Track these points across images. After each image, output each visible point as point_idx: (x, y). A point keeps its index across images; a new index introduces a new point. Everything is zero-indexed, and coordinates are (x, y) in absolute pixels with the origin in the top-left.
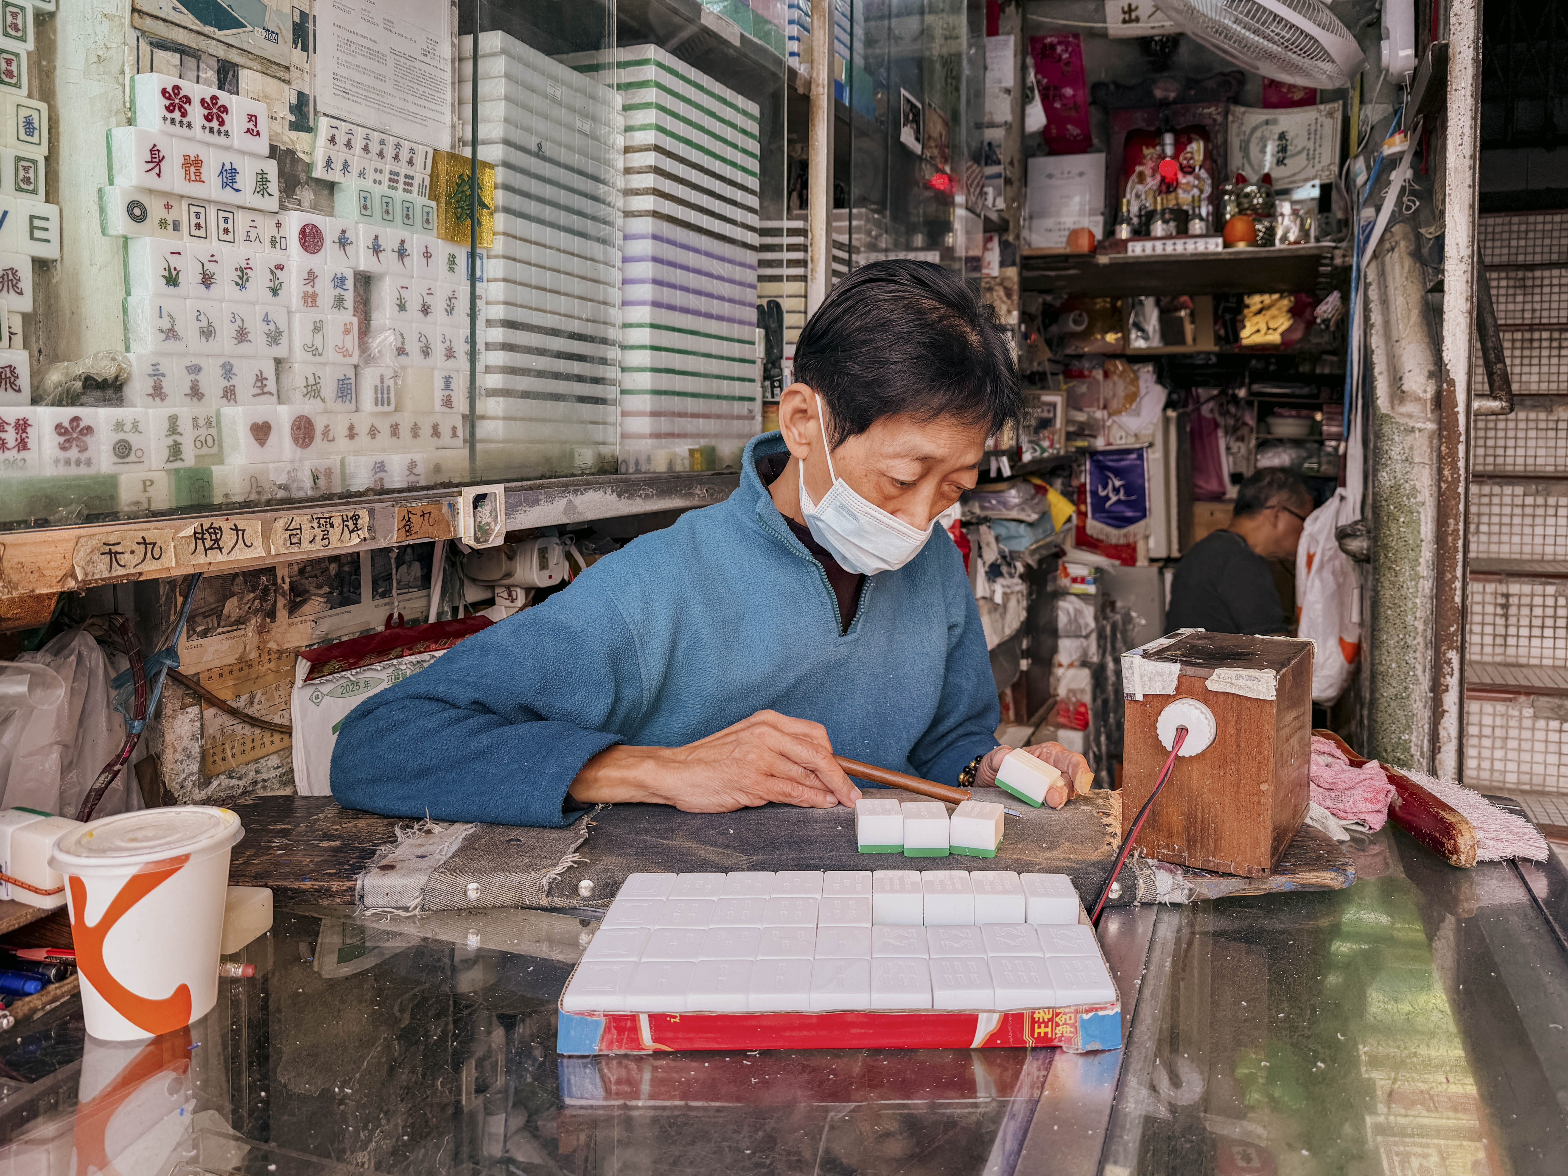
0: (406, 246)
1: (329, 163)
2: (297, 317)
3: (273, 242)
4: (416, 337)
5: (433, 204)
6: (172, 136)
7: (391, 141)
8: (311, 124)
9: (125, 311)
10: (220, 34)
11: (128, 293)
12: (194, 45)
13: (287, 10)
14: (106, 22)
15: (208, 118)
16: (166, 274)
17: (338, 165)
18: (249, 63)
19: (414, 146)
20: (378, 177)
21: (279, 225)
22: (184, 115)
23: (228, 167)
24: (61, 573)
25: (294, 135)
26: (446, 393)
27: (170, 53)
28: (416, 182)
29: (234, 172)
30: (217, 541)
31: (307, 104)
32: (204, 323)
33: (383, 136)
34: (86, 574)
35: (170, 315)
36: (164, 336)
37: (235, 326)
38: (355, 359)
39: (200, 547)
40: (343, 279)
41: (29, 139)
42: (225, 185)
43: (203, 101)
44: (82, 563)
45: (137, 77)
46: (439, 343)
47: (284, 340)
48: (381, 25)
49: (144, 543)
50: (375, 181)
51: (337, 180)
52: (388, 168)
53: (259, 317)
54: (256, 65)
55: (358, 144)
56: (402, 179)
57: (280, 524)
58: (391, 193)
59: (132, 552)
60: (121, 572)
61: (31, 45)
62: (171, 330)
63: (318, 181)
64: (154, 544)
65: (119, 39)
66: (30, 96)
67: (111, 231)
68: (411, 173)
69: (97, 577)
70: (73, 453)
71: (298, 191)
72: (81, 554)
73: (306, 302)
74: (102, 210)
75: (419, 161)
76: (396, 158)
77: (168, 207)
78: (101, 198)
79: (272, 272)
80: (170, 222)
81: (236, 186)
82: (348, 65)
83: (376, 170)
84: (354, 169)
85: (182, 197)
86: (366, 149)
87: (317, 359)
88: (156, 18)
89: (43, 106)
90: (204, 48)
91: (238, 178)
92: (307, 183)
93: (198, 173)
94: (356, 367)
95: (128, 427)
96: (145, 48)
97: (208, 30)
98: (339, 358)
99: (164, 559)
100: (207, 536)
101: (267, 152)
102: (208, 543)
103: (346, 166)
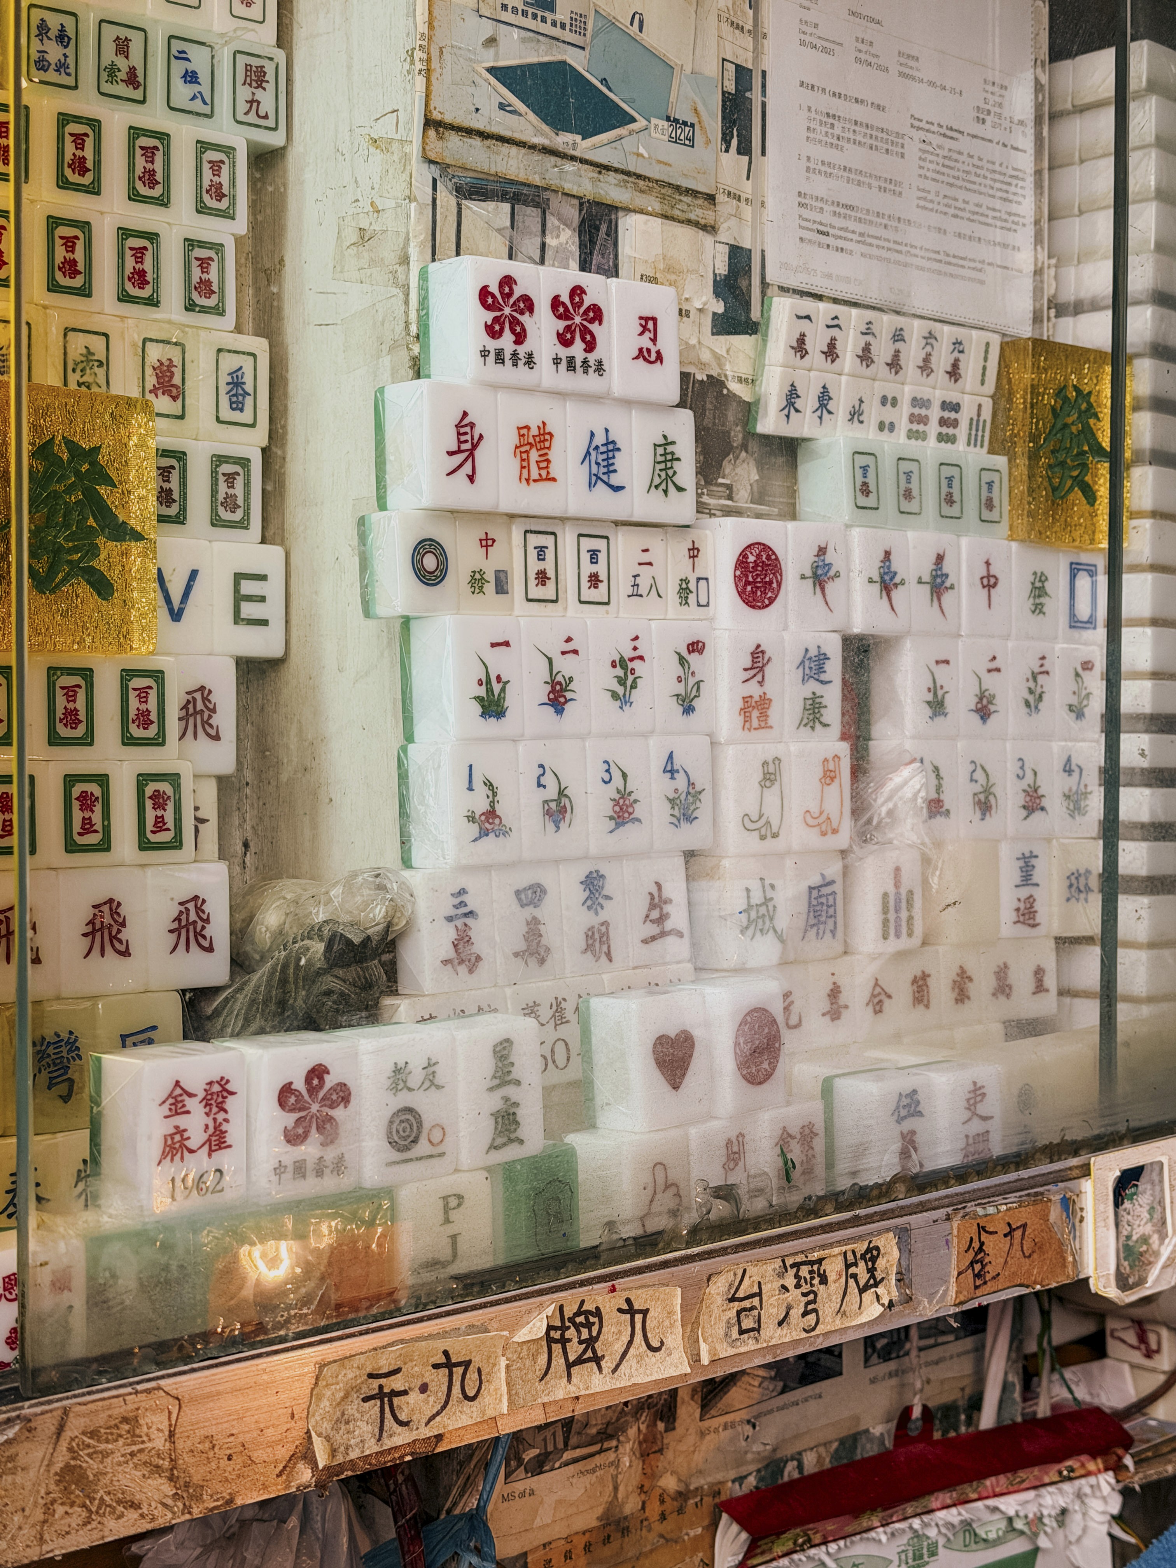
0: (947, 567)
1: (792, 396)
2: (730, 755)
3: (684, 592)
4: (963, 771)
5: (1001, 461)
6: (495, 387)
7: (916, 329)
8: (755, 315)
9: (403, 777)
10: (584, 146)
11: (409, 737)
12: (537, 180)
13: (712, 69)
14: (377, 157)
15: (565, 340)
16: (482, 692)
17: (808, 402)
18: (641, 201)
19: (960, 332)
20: (888, 414)
21: (694, 552)
22: (520, 338)
23: (600, 440)
24: (283, 1453)
25: (722, 343)
26: (1024, 892)
27: (491, 205)
28: (964, 417)
29: (611, 448)
30: (590, 1342)
31: (748, 272)
32: (551, 792)
33: (900, 321)
34: (333, 1452)
35: (489, 785)
36: (474, 829)
37: (610, 791)
38: (843, 839)
39: (559, 1362)
40: (822, 658)
41: (236, 416)
42: (594, 480)
43: (556, 303)
44: (326, 1426)
45: (433, 267)
46: (1010, 777)
47: (704, 811)
48: (894, 69)
49: (448, 1364)
50: (881, 426)
51: (806, 433)
52: (907, 392)
53: (657, 763)
54: (652, 203)
55: (850, 346)
56: (935, 413)
57: (719, 1288)
58: (913, 448)
59: (424, 1388)
60: (400, 1438)
61: (241, 225)
62: (491, 814)
63: (767, 440)
64: (467, 1364)
65: (399, 189)
66: (238, 329)
67: (381, 609)
68: (953, 396)
69: (354, 1455)
70: (310, 1150)
71: (727, 467)
72: (325, 1404)
73: (747, 719)
74: (365, 564)
75: (971, 367)
76: (926, 367)
77: (487, 543)
78: (363, 537)
79: (682, 661)
80: (490, 576)
81: (615, 480)
82: (827, 170)
83: (884, 401)
84: (841, 405)
85: (512, 516)
86: (865, 356)
87: (770, 843)
88: (469, 132)
89: (260, 345)
90: (554, 182)
91: (620, 461)
92: (744, 447)
93: (545, 462)
94: (843, 853)
95: (416, 1078)
96: (447, 199)
97: (565, 140)
98: (813, 838)
99: (486, 1398)
100: (571, 1333)
101: (674, 395)
102: (575, 1350)
103: (824, 398)
